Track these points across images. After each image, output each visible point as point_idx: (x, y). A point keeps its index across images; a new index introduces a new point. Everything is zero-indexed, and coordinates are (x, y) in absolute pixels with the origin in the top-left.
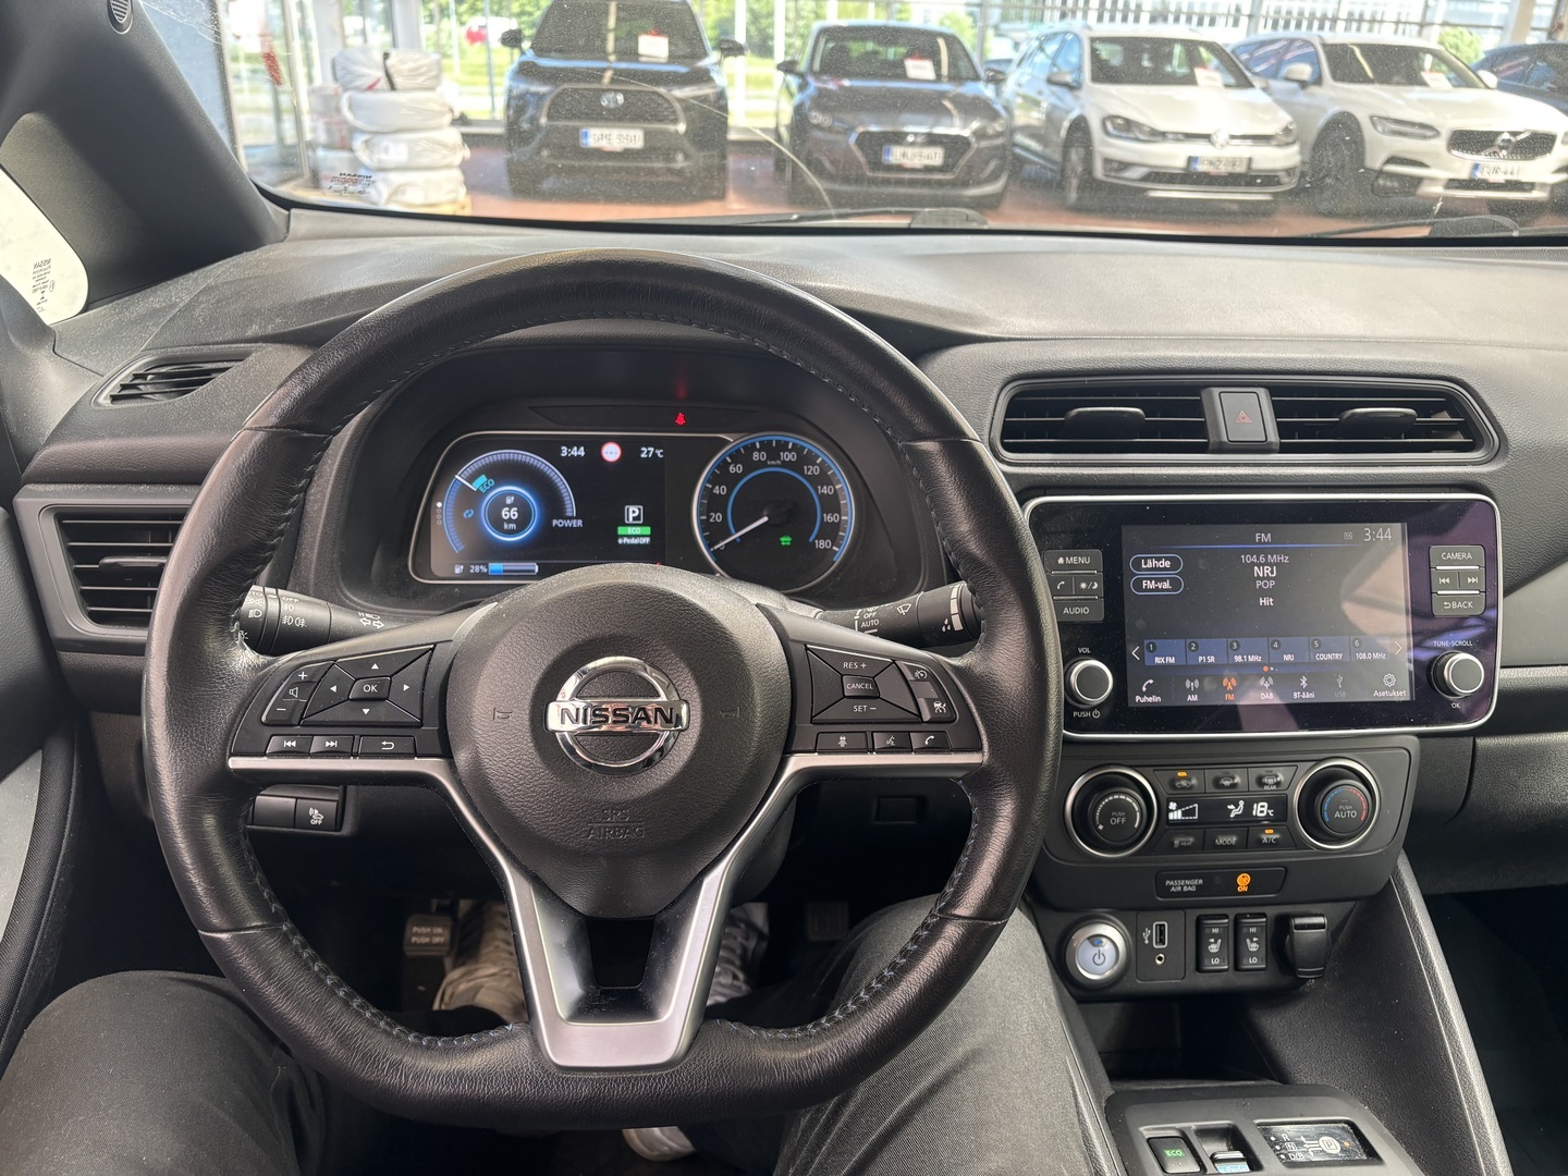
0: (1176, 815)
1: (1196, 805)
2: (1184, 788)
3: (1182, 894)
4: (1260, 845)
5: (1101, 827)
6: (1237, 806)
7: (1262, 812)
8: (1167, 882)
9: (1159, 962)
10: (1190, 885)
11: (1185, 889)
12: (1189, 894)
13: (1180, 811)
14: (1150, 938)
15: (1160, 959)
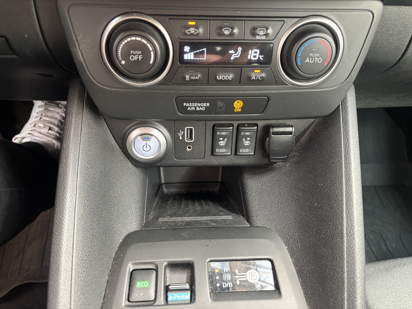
0: (189, 56)
1: (205, 49)
2: (193, 34)
3: (195, 112)
4: (250, 81)
5: (123, 62)
6: (236, 51)
7: (255, 57)
8: (185, 104)
9: (188, 150)
10: (202, 106)
11: (198, 109)
12: (200, 112)
13: (192, 53)
14: (183, 136)
15: (190, 148)
